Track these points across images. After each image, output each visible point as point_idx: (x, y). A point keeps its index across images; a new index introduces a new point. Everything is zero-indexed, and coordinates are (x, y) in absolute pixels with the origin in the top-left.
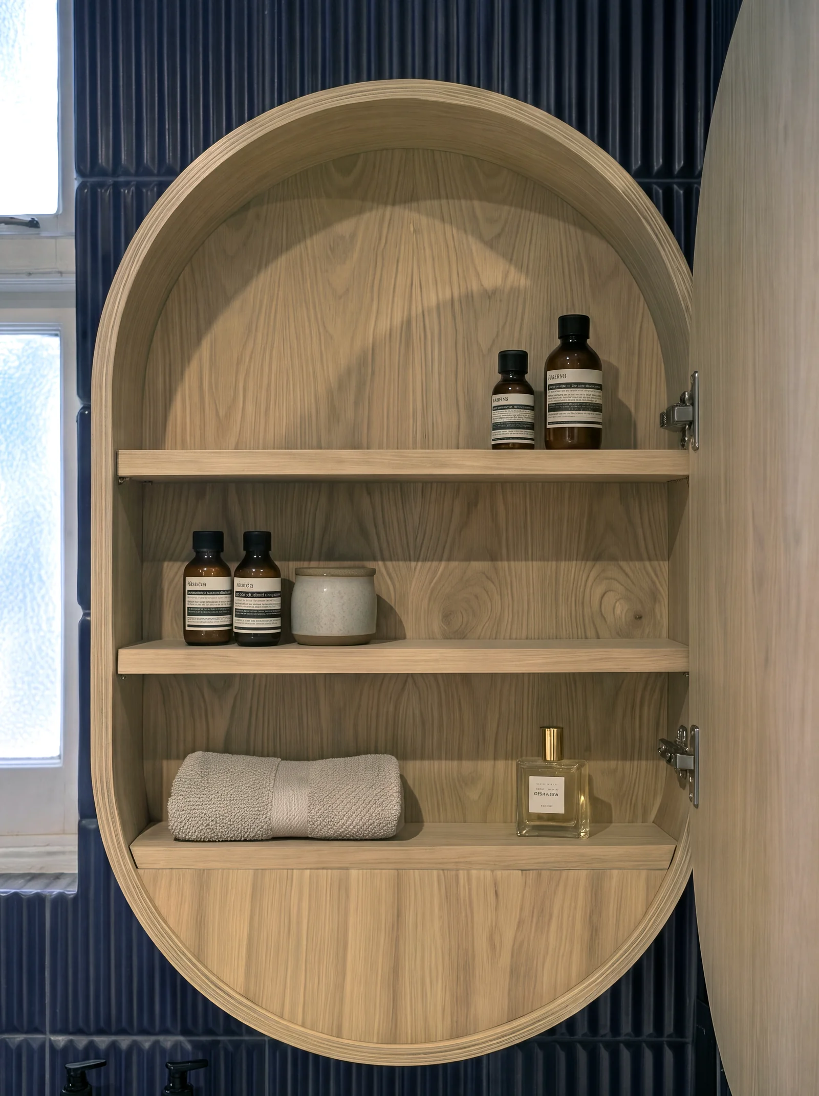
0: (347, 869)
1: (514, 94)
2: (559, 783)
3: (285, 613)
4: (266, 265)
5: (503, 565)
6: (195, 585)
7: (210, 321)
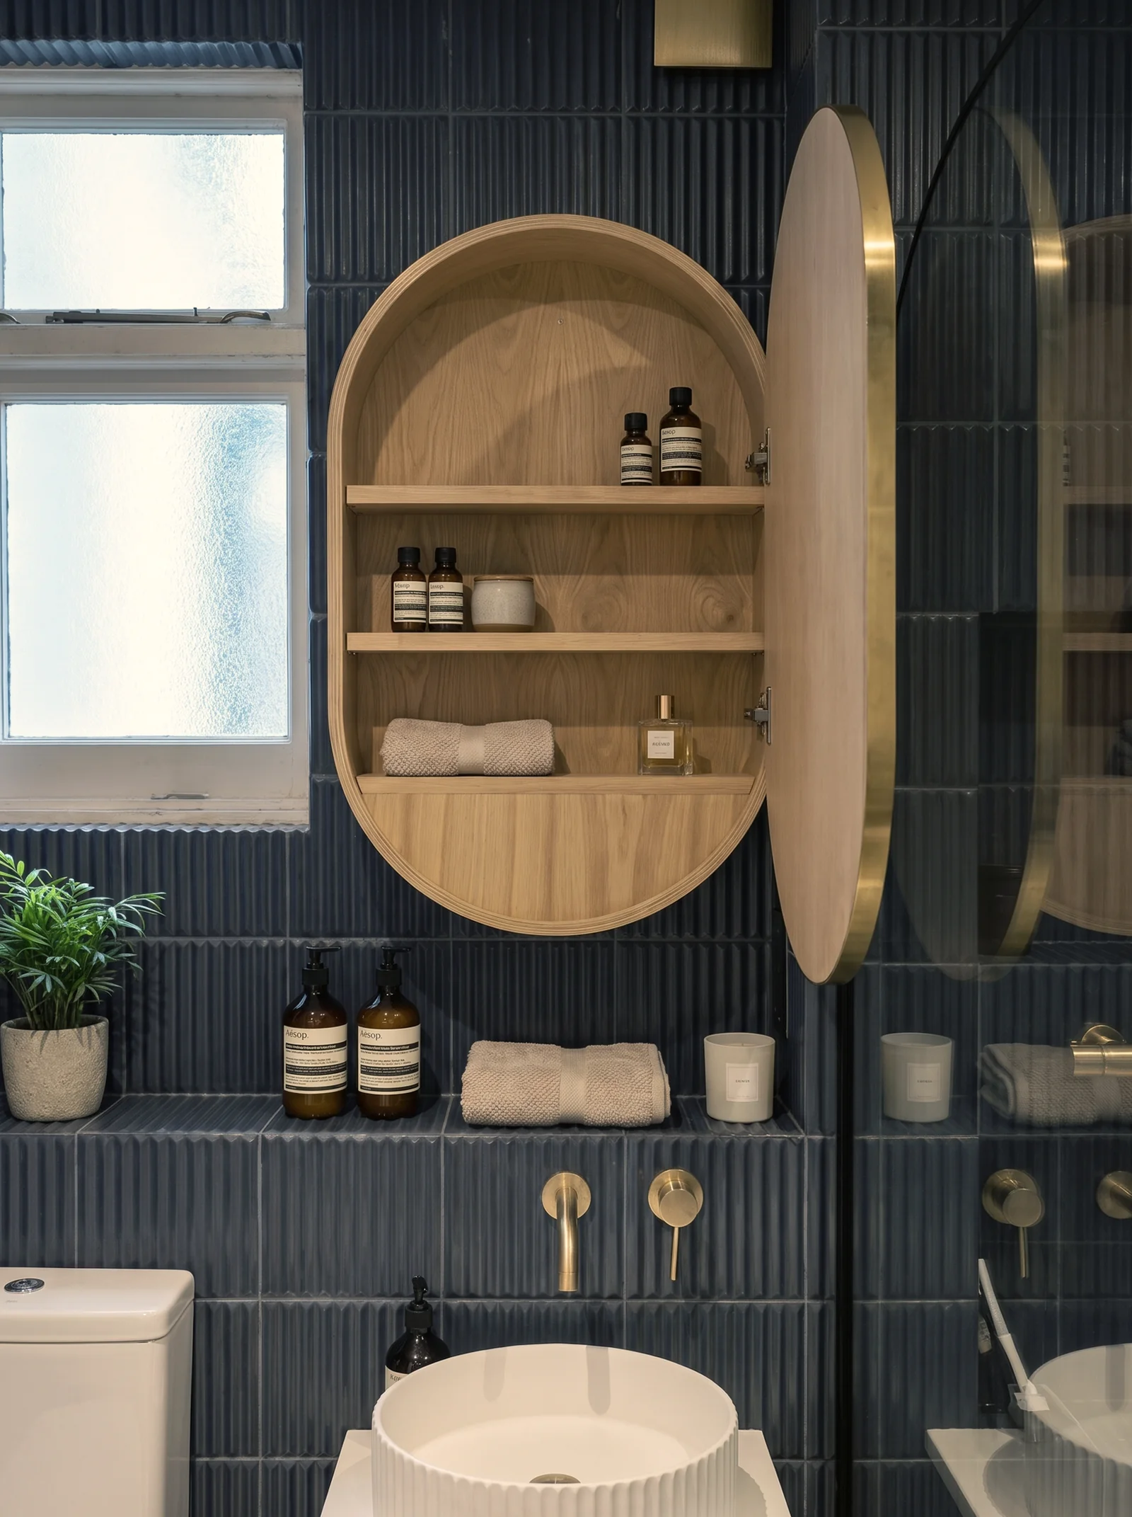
0: (515, 793)
1: (637, 226)
2: (669, 736)
3: (467, 609)
4: (450, 348)
5: (630, 579)
6: (401, 586)
7: (409, 390)
